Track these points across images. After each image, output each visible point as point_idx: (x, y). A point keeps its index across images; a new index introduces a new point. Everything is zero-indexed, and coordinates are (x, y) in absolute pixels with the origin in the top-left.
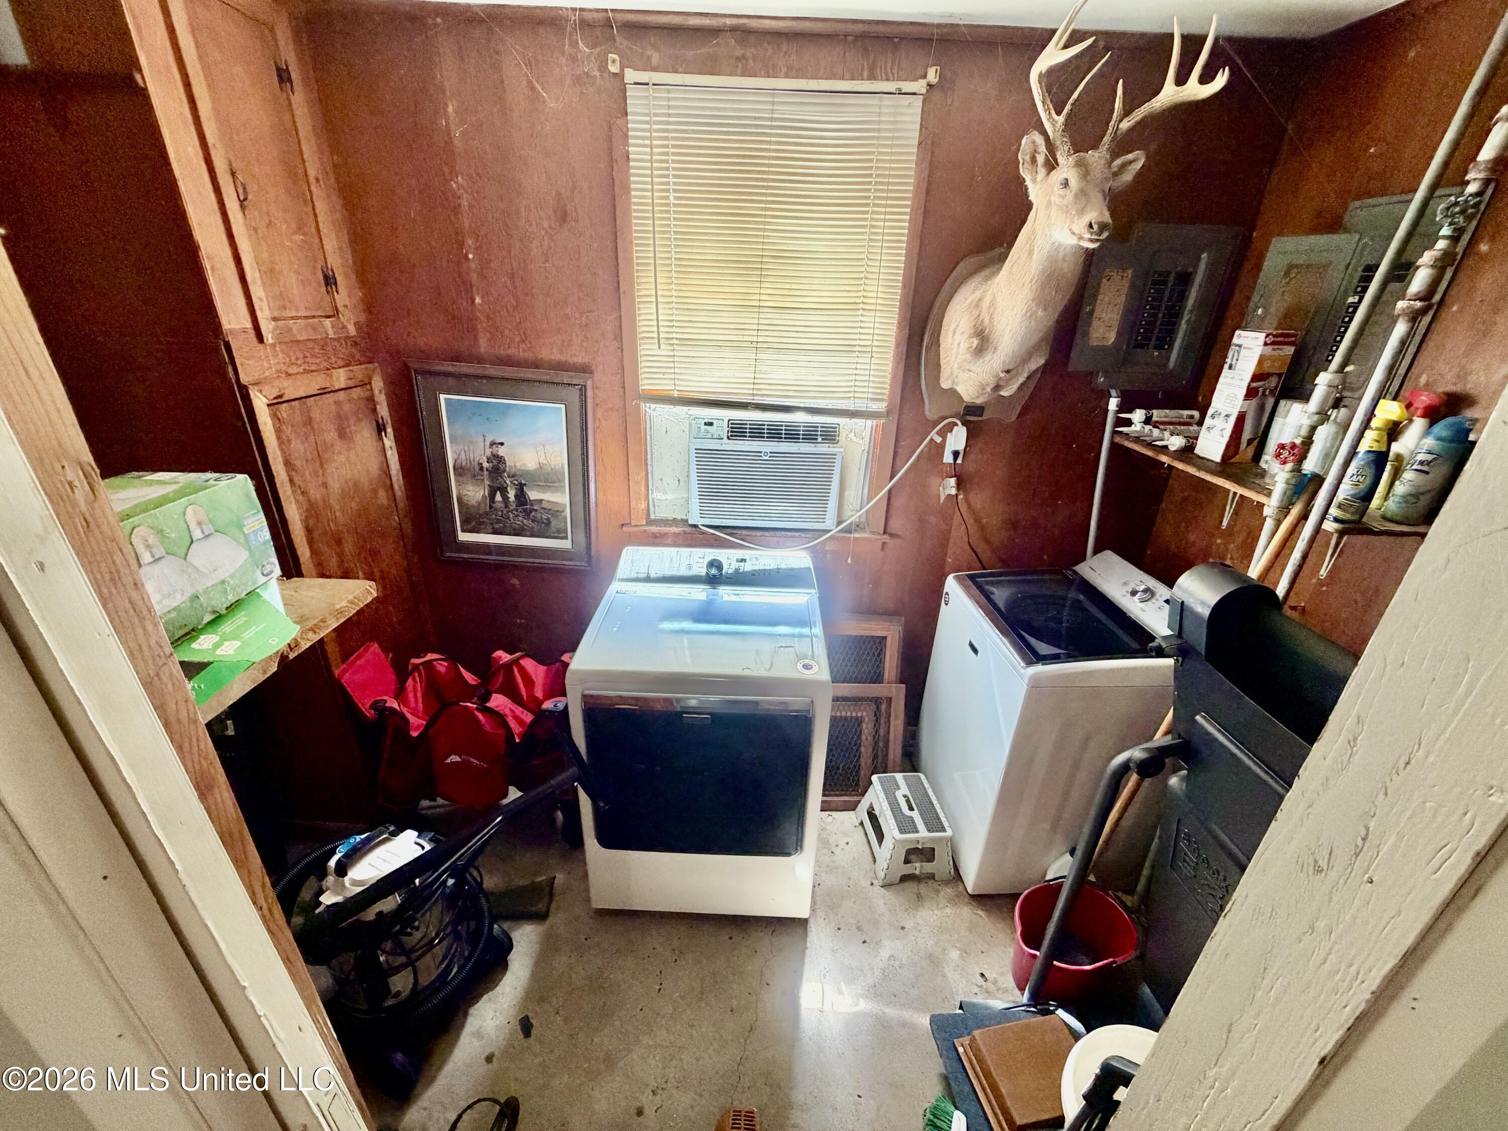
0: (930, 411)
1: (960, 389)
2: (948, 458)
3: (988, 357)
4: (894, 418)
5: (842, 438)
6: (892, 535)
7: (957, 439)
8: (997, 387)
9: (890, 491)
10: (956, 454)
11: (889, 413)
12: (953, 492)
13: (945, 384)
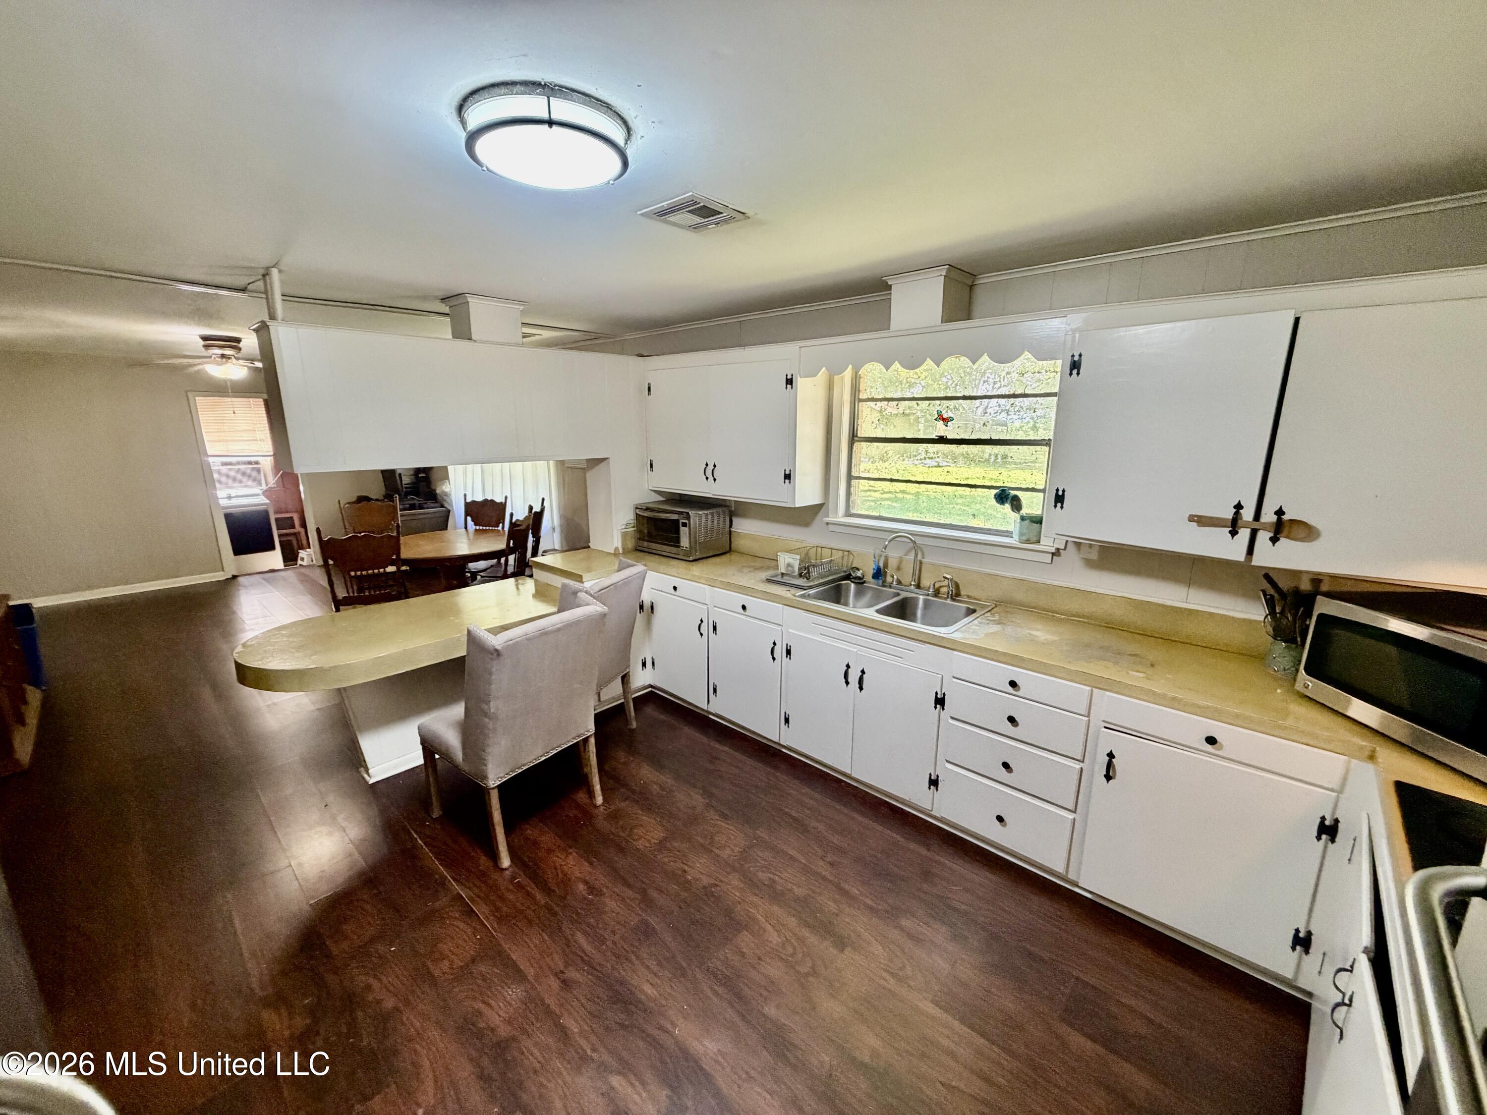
5: (261, 464)
6: (287, 489)
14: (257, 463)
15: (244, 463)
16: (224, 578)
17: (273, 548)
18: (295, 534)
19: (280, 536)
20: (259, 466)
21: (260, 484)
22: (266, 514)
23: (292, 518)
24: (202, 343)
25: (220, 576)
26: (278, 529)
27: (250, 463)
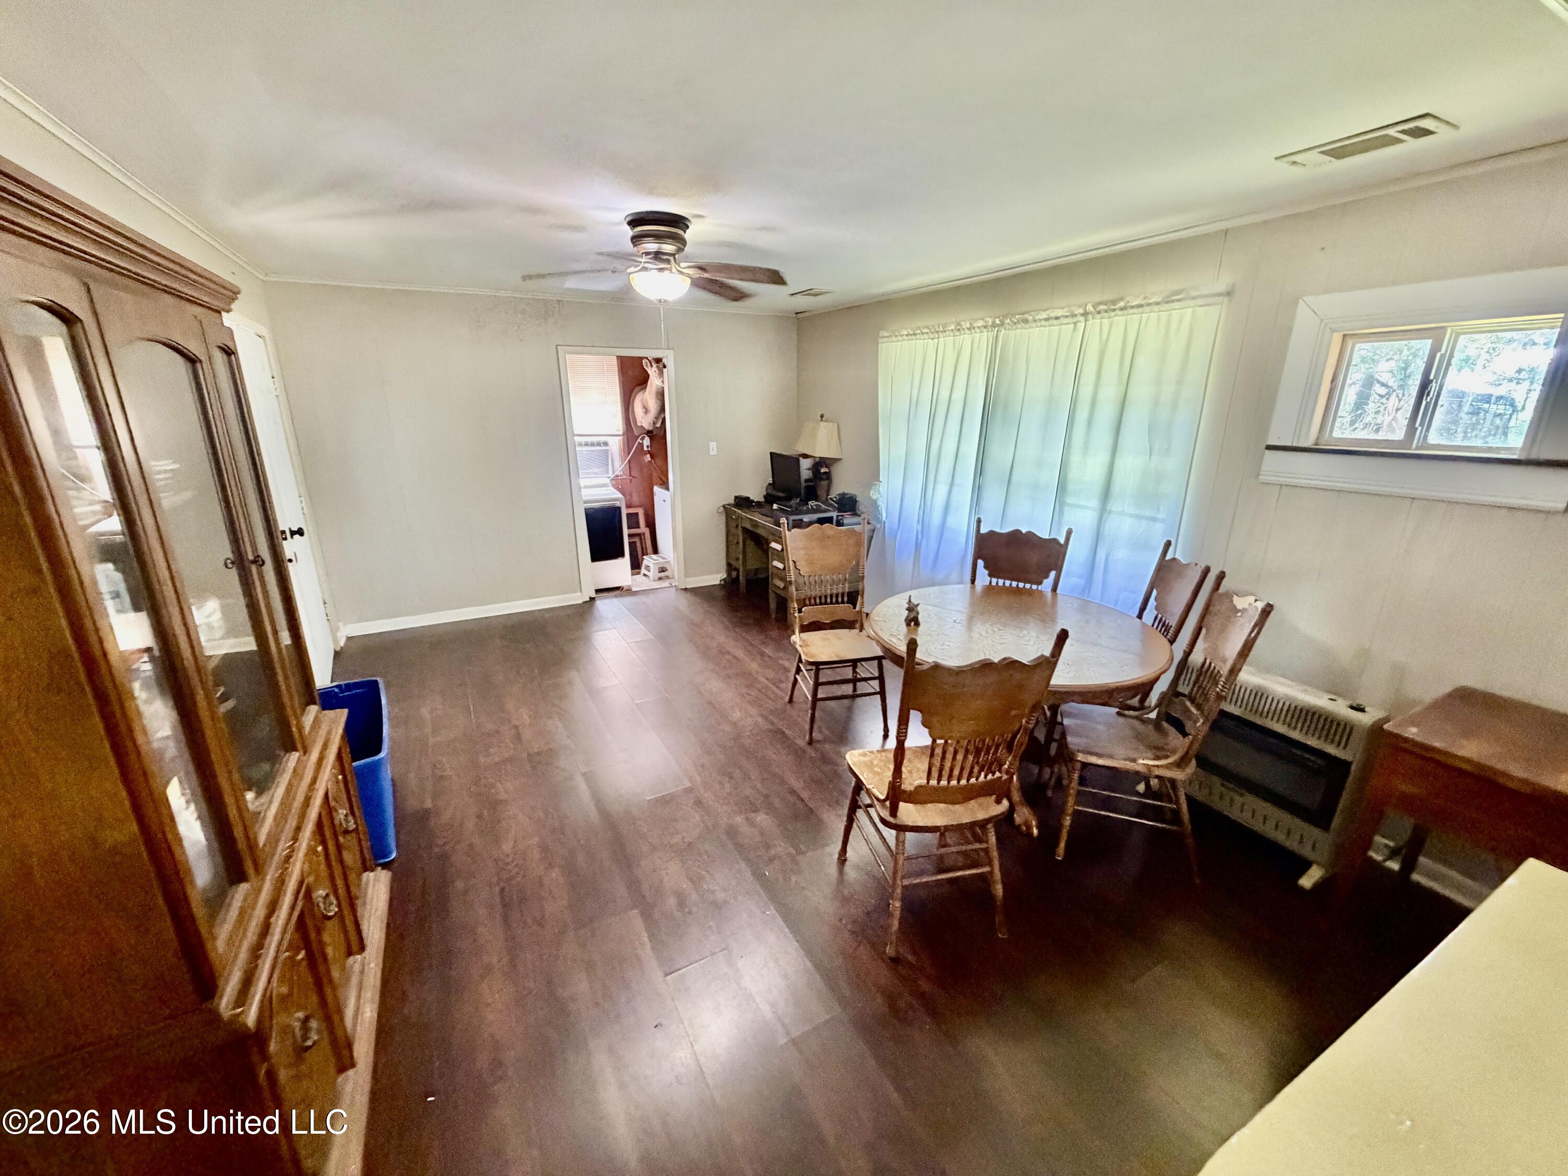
0: (636, 433)
1: (644, 425)
2: (645, 449)
3: (649, 414)
4: (625, 436)
5: (609, 444)
6: (633, 477)
7: (647, 442)
8: (654, 423)
9: (629, 461)
10: (648, 447)
11: (624, 434)
12: (650, 459)
13: (639, 425)
14: (606, 444)
15: (593, 445)
16: (580, 602)
17: (622, 555)
18: (639, 535)
19: (630, 536)
20: (607, 448)
21: (607, 472)
22: (619, 509)
23: (637, 514)
24: (629, 232)
25: (578, 598)
26: (629, 527)
27: (599, 444)
